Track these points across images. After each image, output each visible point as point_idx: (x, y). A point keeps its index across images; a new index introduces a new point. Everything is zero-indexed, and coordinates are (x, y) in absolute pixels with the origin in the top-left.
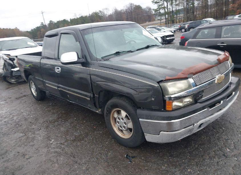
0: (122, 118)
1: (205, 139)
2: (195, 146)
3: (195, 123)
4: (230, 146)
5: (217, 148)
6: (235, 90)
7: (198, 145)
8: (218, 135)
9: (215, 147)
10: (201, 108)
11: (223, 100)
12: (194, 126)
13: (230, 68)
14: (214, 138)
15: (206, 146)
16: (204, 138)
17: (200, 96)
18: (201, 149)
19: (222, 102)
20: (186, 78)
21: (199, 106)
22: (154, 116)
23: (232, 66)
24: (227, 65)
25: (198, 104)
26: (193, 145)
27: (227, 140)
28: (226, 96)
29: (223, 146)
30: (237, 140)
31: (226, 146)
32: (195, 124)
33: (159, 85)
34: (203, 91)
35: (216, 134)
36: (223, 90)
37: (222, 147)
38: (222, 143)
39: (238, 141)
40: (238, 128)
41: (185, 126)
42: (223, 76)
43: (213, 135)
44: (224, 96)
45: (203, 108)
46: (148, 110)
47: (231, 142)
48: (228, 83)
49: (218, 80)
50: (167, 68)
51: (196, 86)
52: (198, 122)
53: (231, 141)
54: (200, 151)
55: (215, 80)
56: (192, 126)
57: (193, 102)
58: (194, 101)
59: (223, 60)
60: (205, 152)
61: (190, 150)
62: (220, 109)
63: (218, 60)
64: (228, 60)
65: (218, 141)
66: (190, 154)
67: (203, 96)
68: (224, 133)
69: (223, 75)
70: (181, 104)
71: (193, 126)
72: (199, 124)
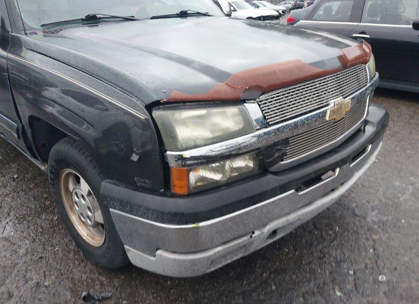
0: (83, 196)
1: (291, 255)
2: (262, 274)
3: (258, 228)
4: (344, 282)
5: (312, 284)
6: (374, 139)
7: (271, 273)
8: (321, 246)
9: (309, 281)
10: (275, 188)
11: (340, 167)
12: (251, 237)
13: (368, 85)
14: (312, 253)
15: (287, 278)
16: (288, 253)
17: (276, 155)
18: (275, 284)
19: (338, 170)
20: (238, 101)
21: (271, 181)
22: (140, 206)
23: (375, 79)
24: (362, 75)
25: (270, 177)
26: (258, 271)
27: (339, 263)
28: (349, 156)
29: (329, 280)
30: (363, 266)
31: (333, 281)
32: (257, 233)
33: (148, 117)
34: (286, 142)
35: (318, 244)
36: (345, 139)
37: (324, 283)
38: (327, 272)
39: (366, 267)
40: (369, 229)
41: (225, 240)
42: (349, 103)
43: (311, 245)
44: (345, 156)
45: (283, 189)
46: (126, 187)
47: (349, 269)
48: (359, 122)
49: (333, 112)
50: (192, 66)
51: (268, 125)
52: (265, 226)
53: (350, 265)
54: (272, 291)
55: (325, 113)
56: (246, 238)
57: (256, 171)
58: (257, 168)
59: (352, 60)
60: (281, 296)
61: (246, 287)
62: (330, 189)
63: (342, 58)
64: (365, 62)
65: (320, 265)
66: (243, 298)
67: (285, 154)
68: (335, 242)
69: (348, 99)
70: (217, 177)
71: (249, 236)
72: (268, 230)
